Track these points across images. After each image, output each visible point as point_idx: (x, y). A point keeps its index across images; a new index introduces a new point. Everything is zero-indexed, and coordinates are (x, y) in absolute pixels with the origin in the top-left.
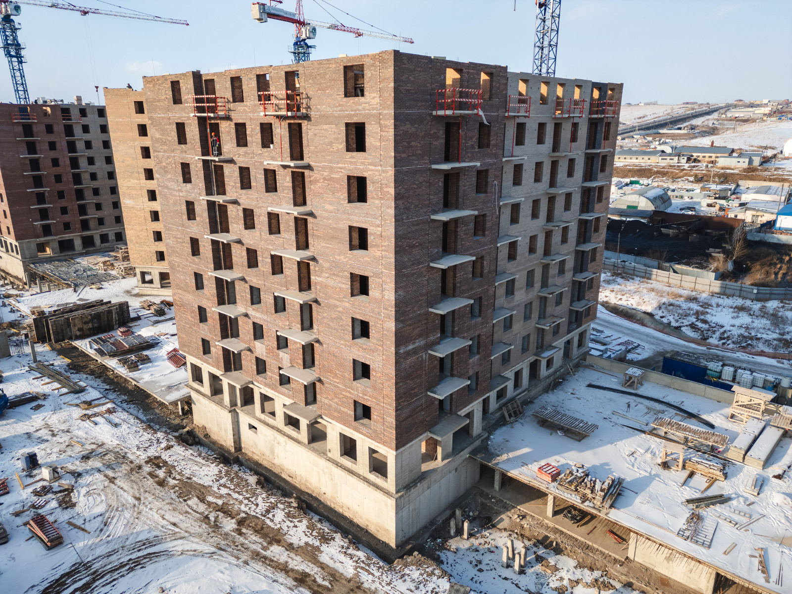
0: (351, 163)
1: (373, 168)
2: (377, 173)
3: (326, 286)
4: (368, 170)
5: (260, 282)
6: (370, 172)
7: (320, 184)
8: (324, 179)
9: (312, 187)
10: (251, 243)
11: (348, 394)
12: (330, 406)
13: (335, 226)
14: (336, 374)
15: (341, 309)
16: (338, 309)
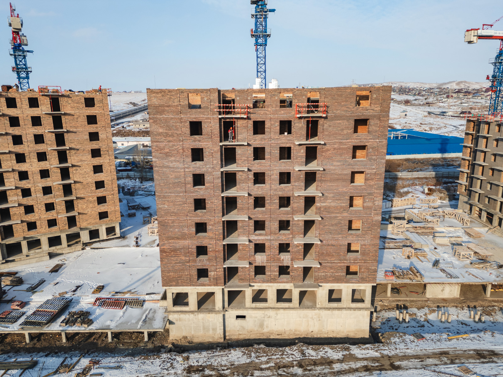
0: (356, 139)
1: (373, 140)
2: (375, 143)
3: (329, 207)
4: (369, 142)
5: (266, 216)
6: (370, 143)
7: (329, 152)
8: (335, 149)
9: (323, 154)
10: (260, 193)
11: (342, 264)
12: (326, 275)
13: (340, 173)
14: (333, 255)
15: (340, 218)
16: (338, 218)
